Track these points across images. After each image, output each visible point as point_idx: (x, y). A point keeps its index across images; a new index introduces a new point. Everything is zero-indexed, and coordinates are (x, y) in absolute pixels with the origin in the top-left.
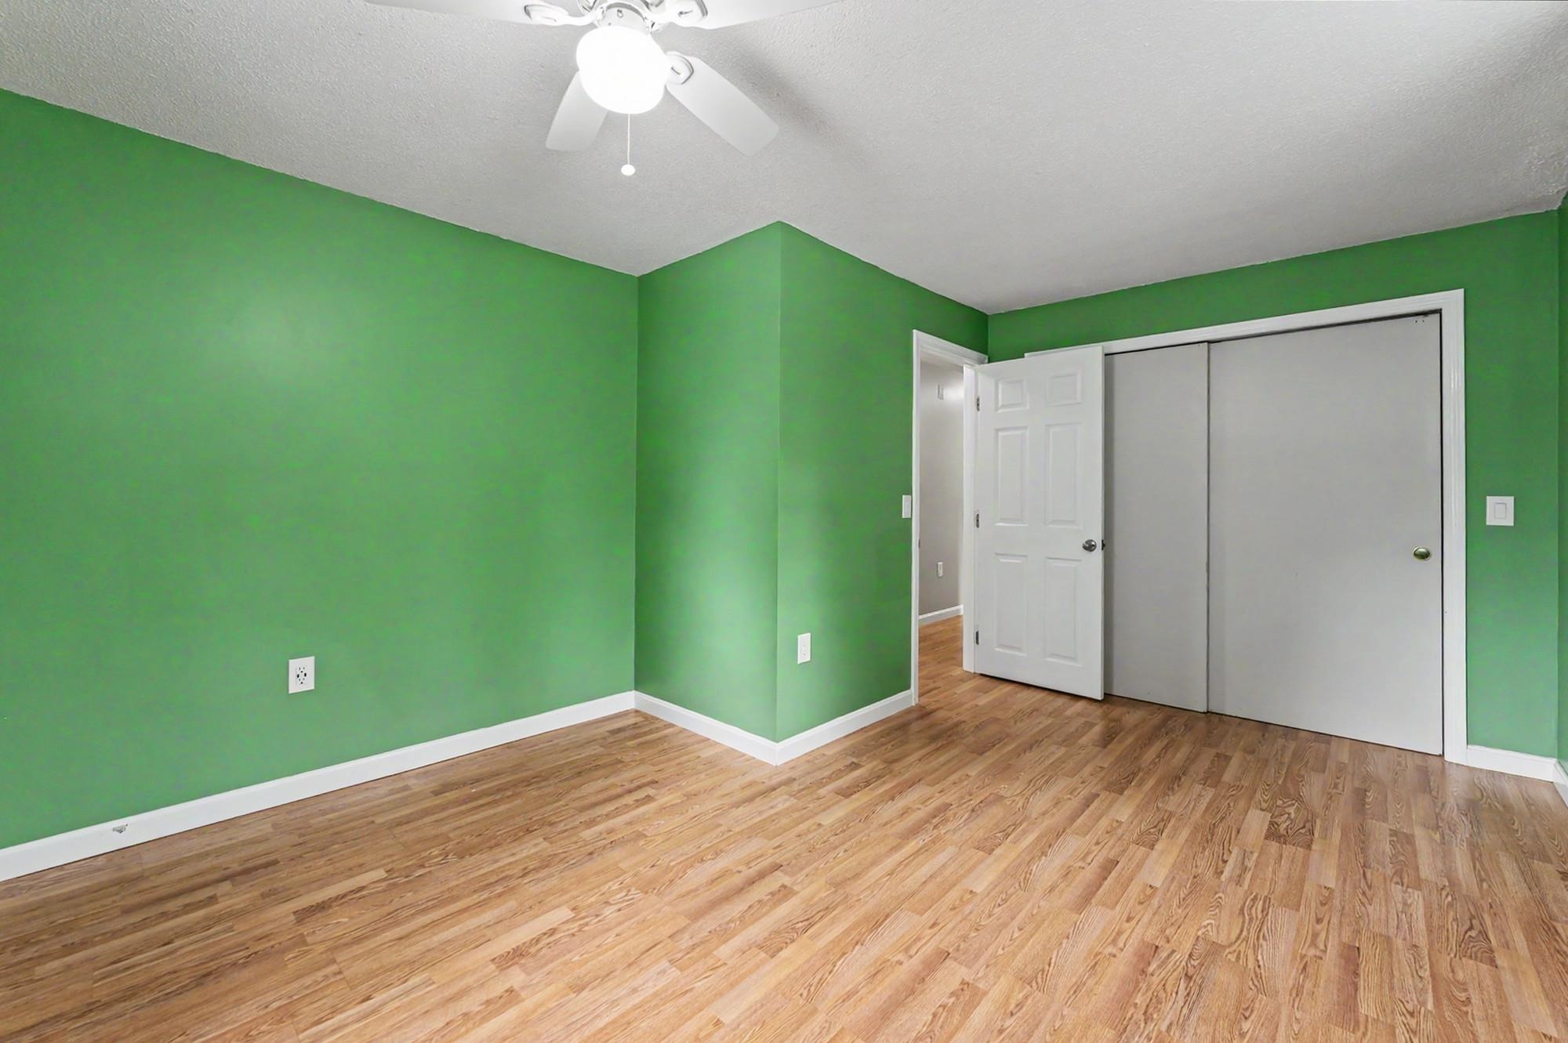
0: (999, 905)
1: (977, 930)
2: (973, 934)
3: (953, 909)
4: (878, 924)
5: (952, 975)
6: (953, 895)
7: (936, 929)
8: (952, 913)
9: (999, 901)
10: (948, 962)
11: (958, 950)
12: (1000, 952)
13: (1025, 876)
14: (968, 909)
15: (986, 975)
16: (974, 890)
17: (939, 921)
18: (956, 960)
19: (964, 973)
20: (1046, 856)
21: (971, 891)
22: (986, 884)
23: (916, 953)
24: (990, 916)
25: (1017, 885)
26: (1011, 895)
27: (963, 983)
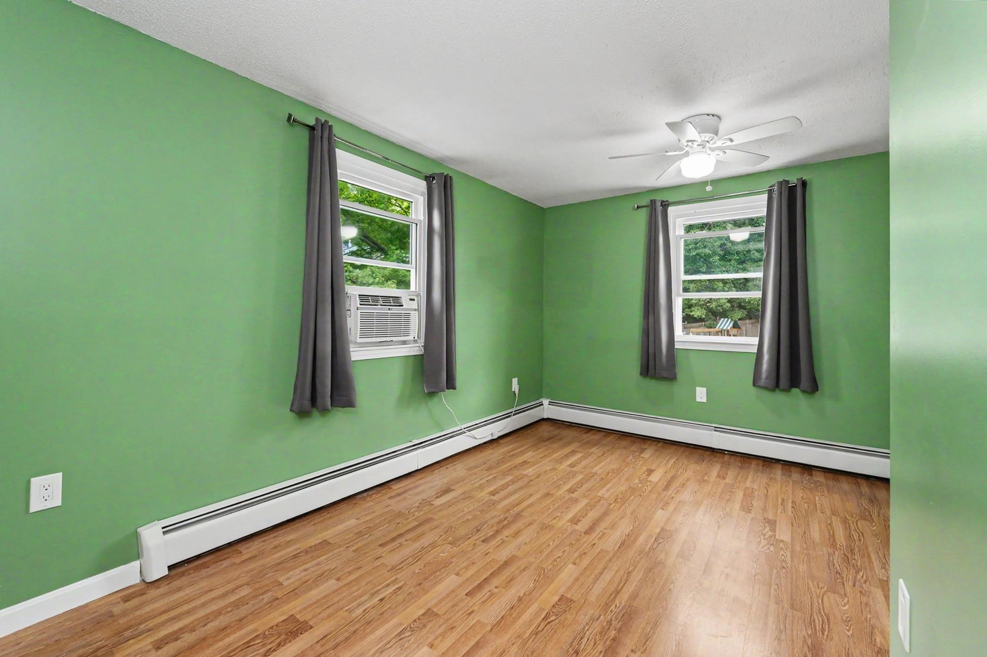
0: (559, 557)
1: (571, 544)
2: (573, 542)
3: (585, 553)
4: (623, 543)
5: (582, 526)
6: (585, 562)
7: (593, 543)
8: (585, 551)
9: (558, 560)
10: (584, 531)
11: (580, 535)
12: (560, 535)
13: (539, 578)
14: (576, 554)
15: (568, 527)
16: (574, 565)
17: (591, 548)
18: (581, 532)
19: (577, 527)
20: (519, 597)
21: (575, 565)
22: (566, 570)
23: (599, 533)
24: (564, 551)
25: (546, 571)
26: (551, 564)
27: (577, 524)
